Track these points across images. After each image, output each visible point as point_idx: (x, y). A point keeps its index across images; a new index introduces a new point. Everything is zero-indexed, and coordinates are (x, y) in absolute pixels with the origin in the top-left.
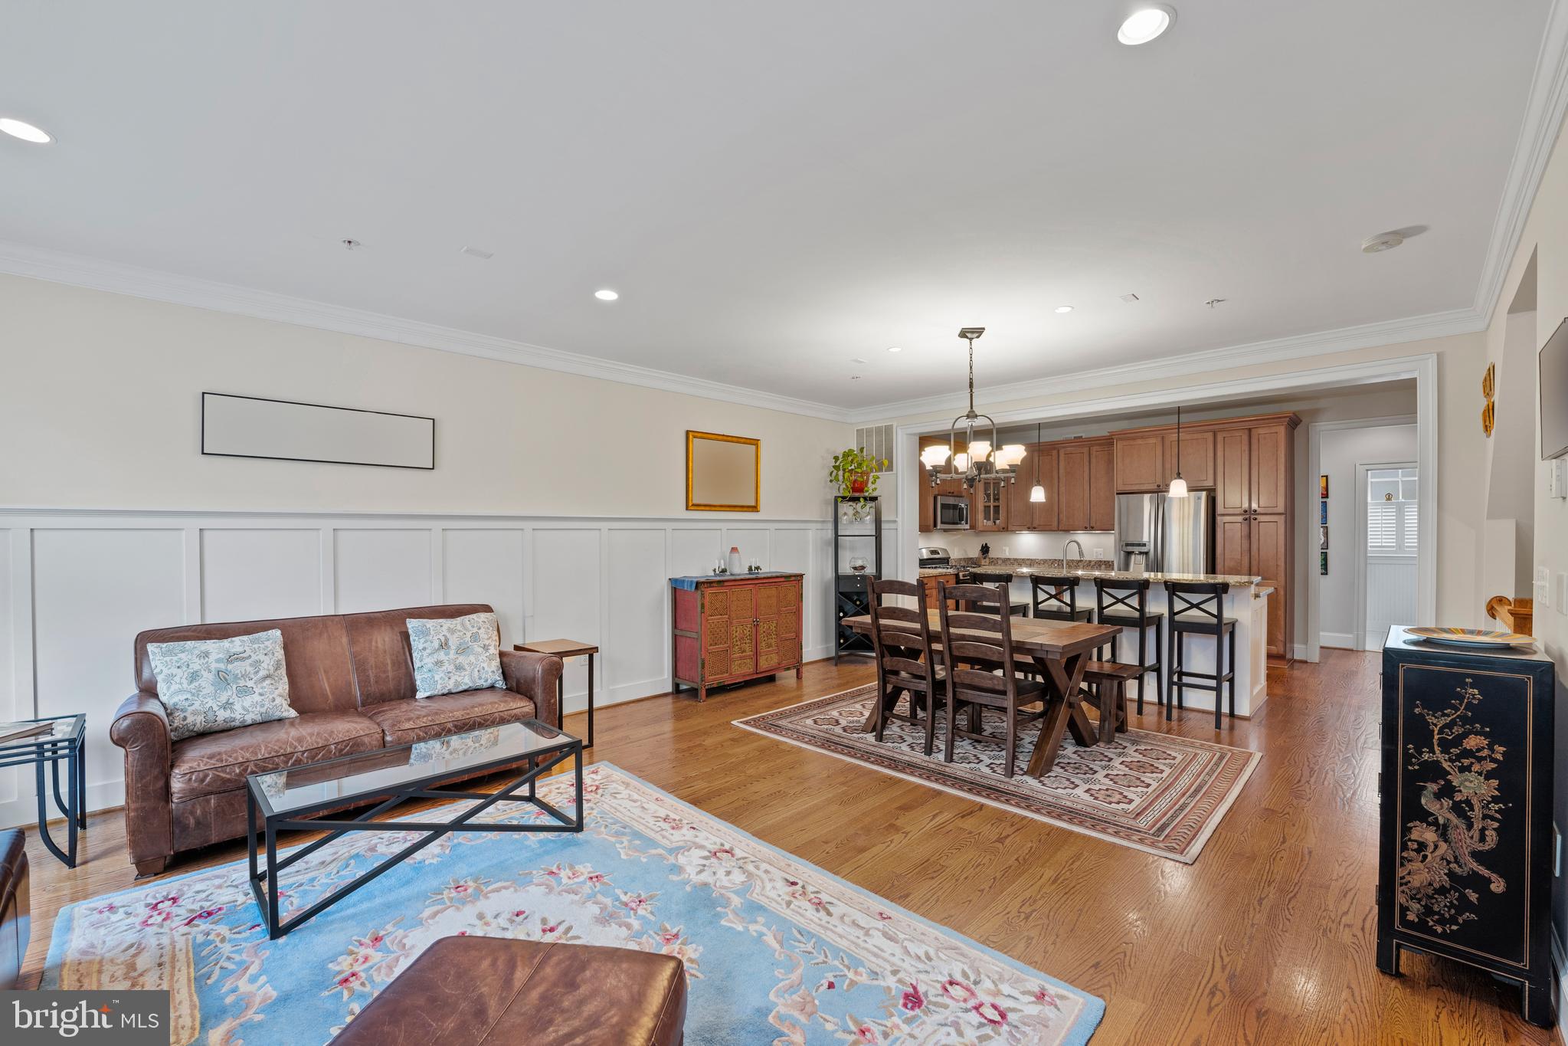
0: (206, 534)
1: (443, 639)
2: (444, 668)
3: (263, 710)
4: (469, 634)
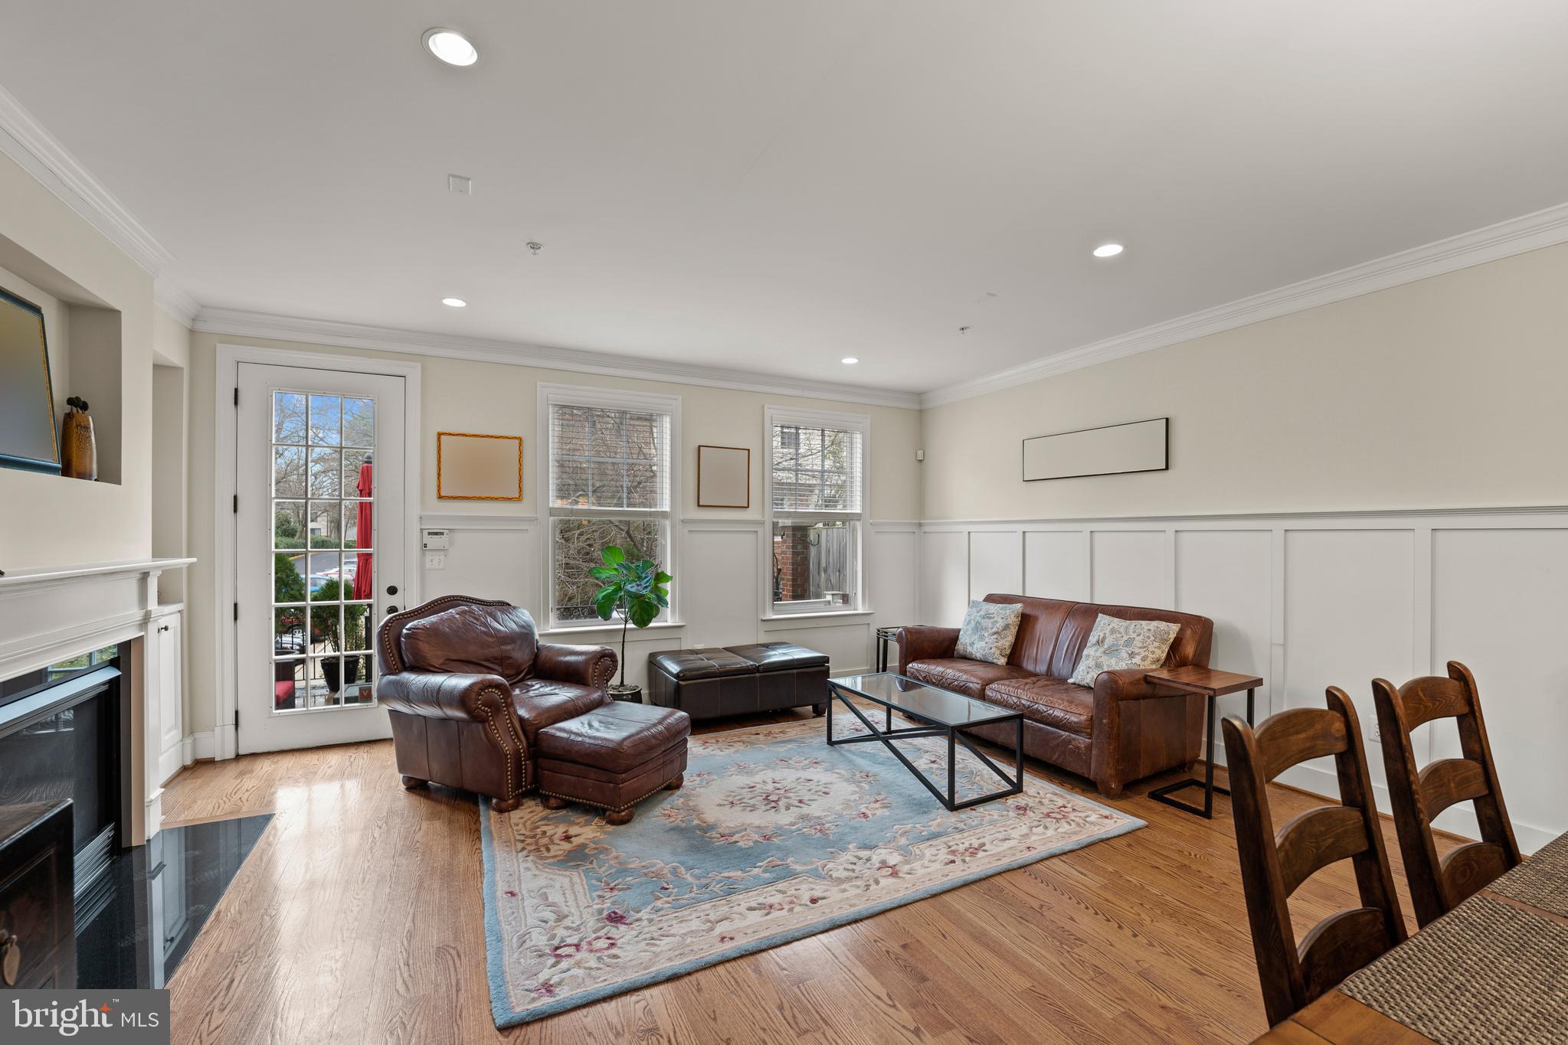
0: (1028, 535)
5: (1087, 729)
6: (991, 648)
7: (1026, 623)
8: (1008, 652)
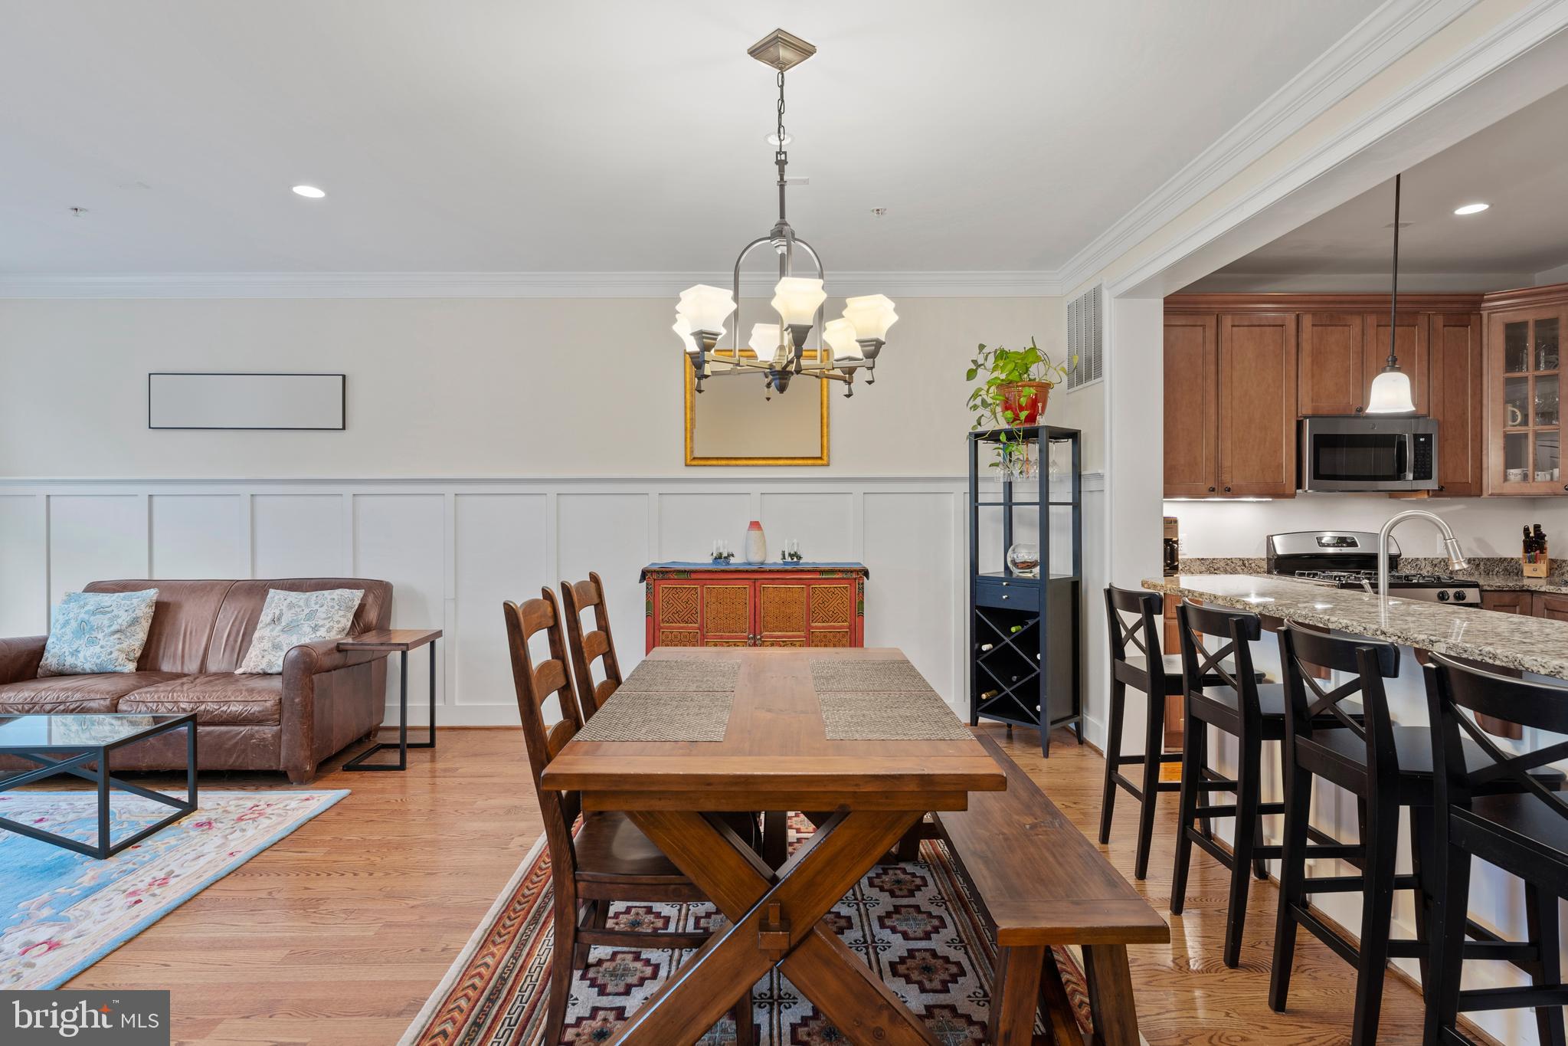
0: (155, 499)
1: (277, 613)
2: (262, 644)
3: (98, 661)
4: (307, 611)
5: (274, 714)
6: (111, 653)
7: (162, 614)
8: (138, 654)
